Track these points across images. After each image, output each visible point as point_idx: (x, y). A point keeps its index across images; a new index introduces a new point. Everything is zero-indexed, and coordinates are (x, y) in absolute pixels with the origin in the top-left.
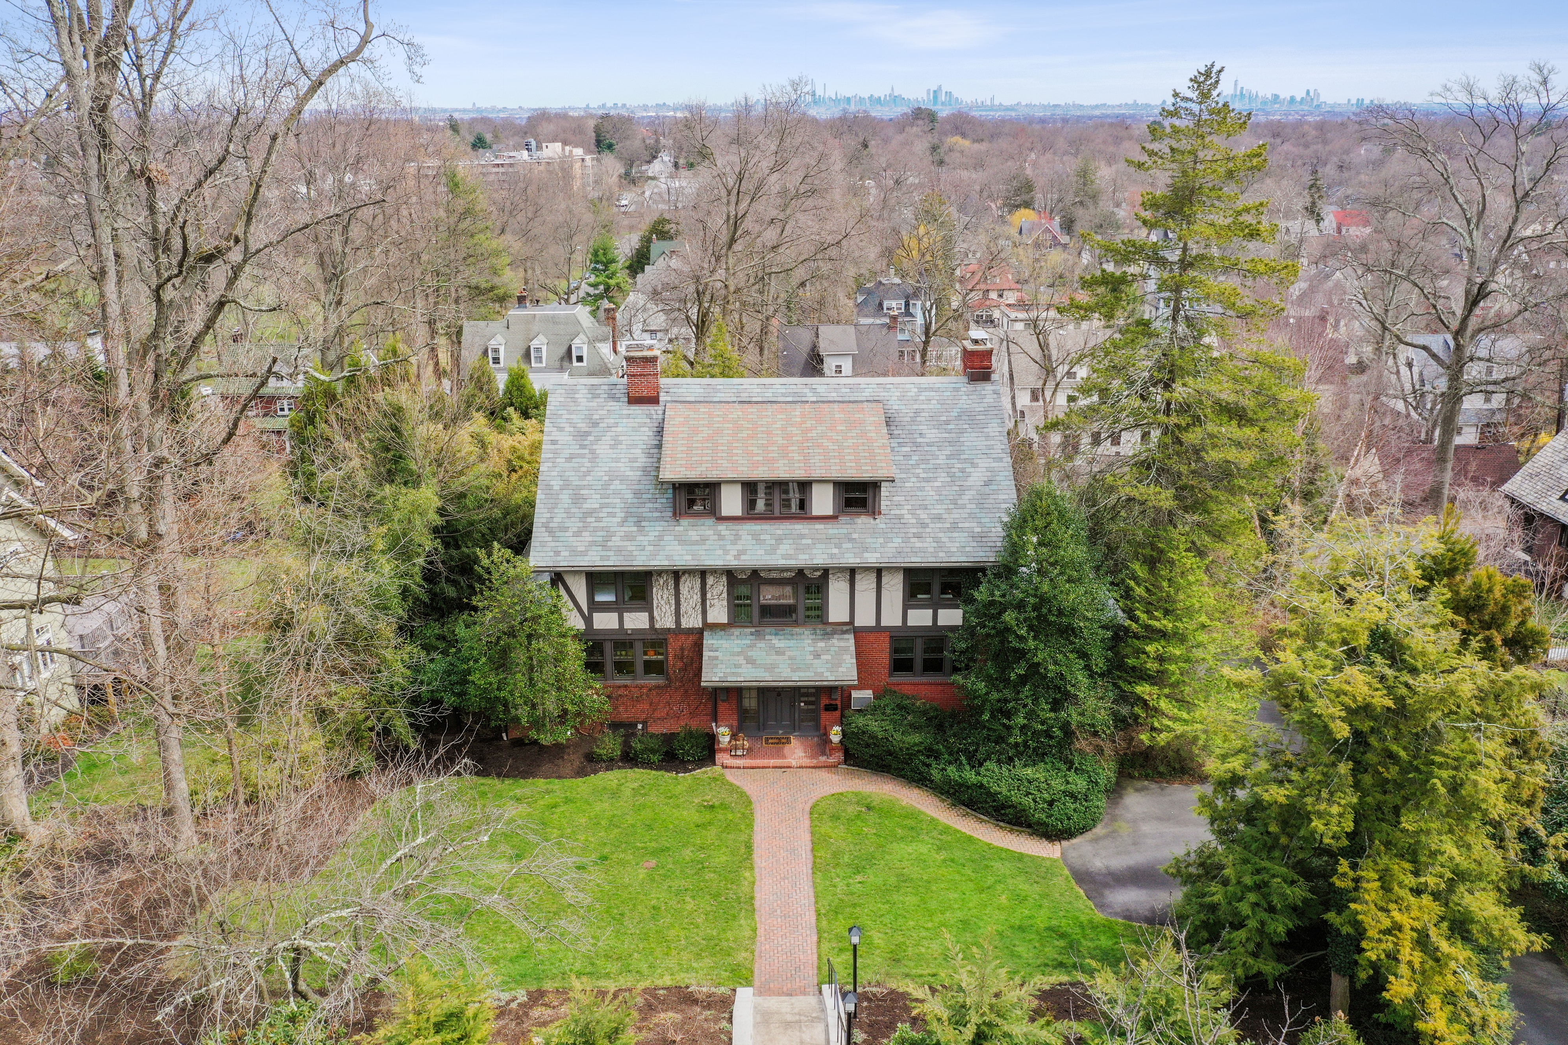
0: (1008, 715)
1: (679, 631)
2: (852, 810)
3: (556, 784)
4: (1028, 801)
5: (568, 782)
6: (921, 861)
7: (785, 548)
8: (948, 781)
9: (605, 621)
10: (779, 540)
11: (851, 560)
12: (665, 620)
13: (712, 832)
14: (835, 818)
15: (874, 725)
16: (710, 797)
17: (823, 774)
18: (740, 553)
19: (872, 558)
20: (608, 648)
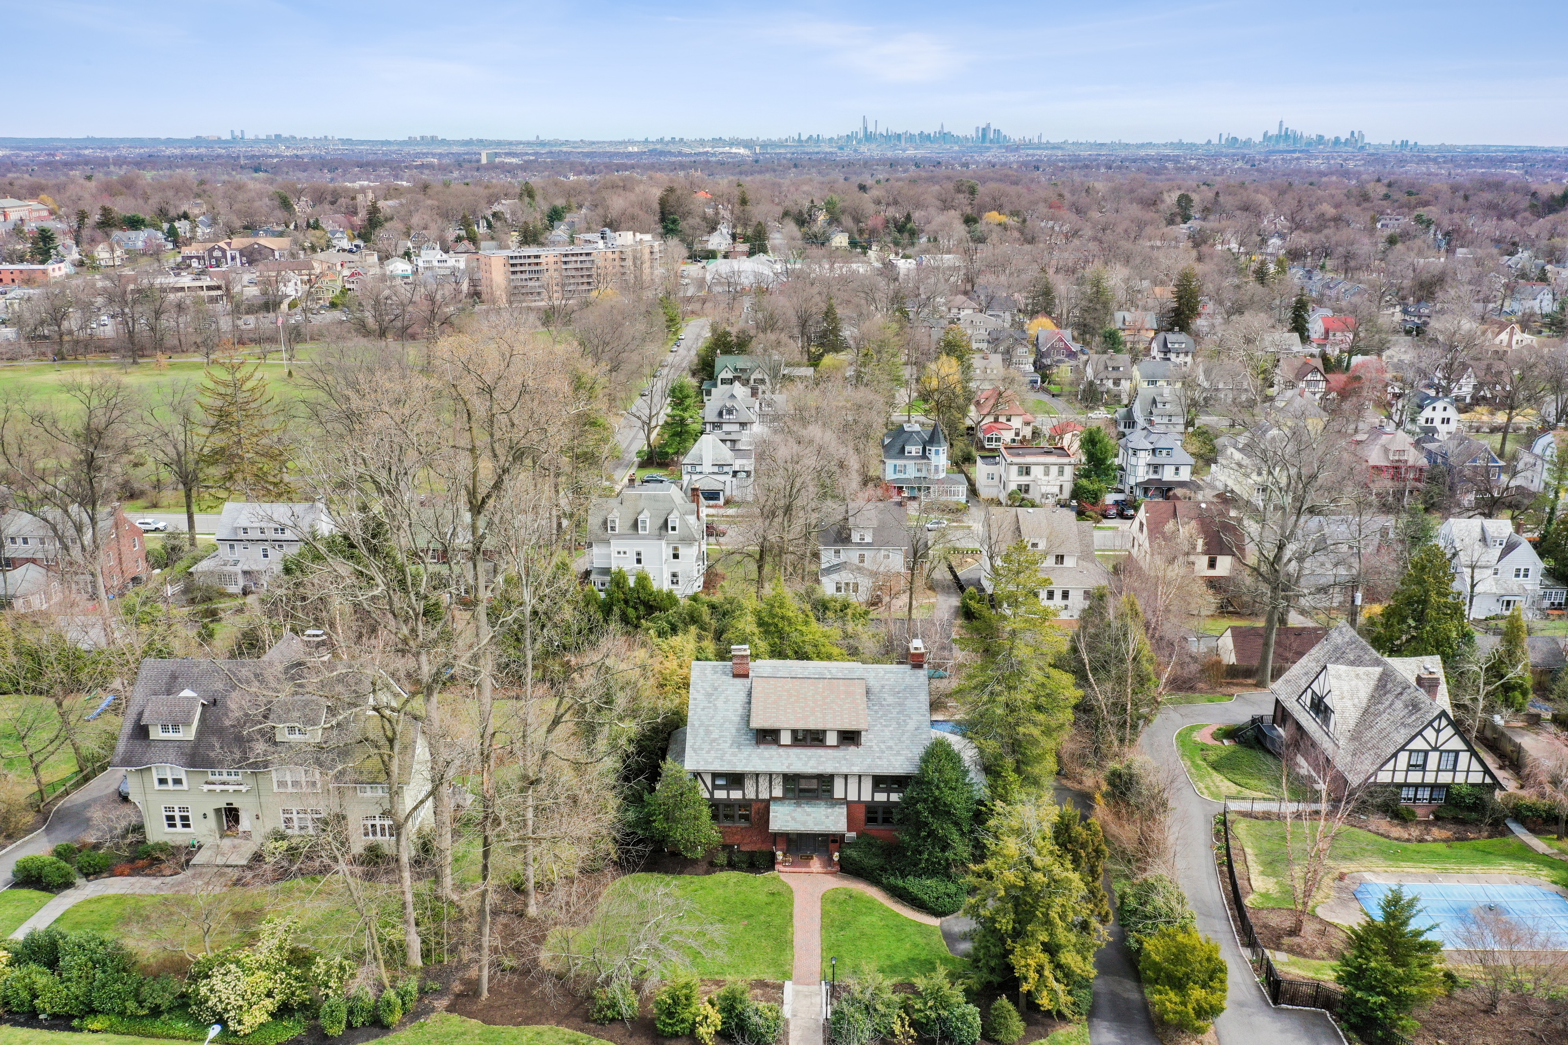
0: (920, 853)
1: (757, 800)
2: (842, 897)
3: (695, 879)
4: (926, 897)
5: (701, 878)
6: (872, 926)
7: (812, 763)
8: (889, 884)
9: (720, 794)
10: (810, 758)
11: (845, 770)
12: (751, 794)
13: (774, 907)
14: (833, 902)
15: (853, 853)
16: (773, 888)
17: (829, 878)
18: (790, 765)
19: (856, 770)
20: (721, 807)
